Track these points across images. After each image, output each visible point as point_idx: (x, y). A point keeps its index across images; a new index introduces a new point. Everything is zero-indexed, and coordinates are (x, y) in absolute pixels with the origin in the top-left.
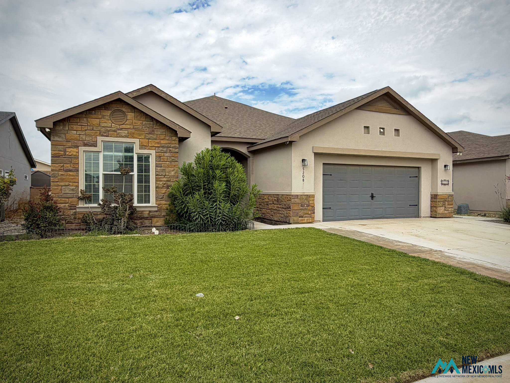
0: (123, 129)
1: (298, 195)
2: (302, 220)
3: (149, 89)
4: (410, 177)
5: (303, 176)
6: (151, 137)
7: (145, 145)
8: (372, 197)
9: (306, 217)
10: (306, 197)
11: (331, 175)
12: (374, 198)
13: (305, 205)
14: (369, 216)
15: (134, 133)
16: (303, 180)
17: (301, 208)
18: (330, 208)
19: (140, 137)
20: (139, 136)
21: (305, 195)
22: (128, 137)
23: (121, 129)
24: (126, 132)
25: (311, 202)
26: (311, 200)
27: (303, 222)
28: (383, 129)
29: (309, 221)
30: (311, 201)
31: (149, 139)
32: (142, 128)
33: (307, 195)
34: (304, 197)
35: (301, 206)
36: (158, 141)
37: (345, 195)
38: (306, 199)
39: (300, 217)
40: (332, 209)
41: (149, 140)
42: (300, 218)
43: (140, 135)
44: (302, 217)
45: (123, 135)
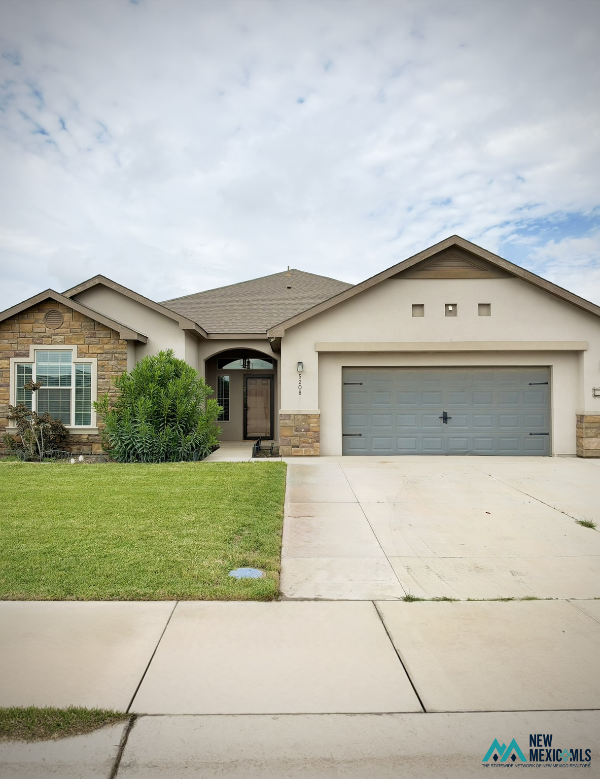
0: (59, 334)
1: (289, 415)
2: (297, 452)
3: (97, 281)
4: (530, 384)
5: (300, 387)
6: (92, 341)
7: (85, 351)
8: (445, 418)
9: (303, 447)
10: (303, 417)
11: (361, 384)
12: (449, 420)
13: (303, 430)
14: (440, 450)
15: (71, 338)
16: (300, 393)
17: (296, 433)
18: (360, 435)
19: (79, 343)
20: (77, 341)
21: (302, 415)
22: (64, 344)
23: (57, 334)
24: (62, 337)
25: (312, 425)
26: (312, 422)
27: (299, 454)
28: (454, 305)
29: (308, 453)
30: (312, 423)
31: (89, 344)
32: (81, 330)
33: (306, 415)
34: (299, 417)
35: (296, 431)
36: (101, 346)
37: (388, 415)
38: (303, 421)
39: (293, 447)
40: (364, 437)
41: (90, 346)
42: (293, 449)
43: (78, 339)
44: (298, 447)
45: (59, 340)
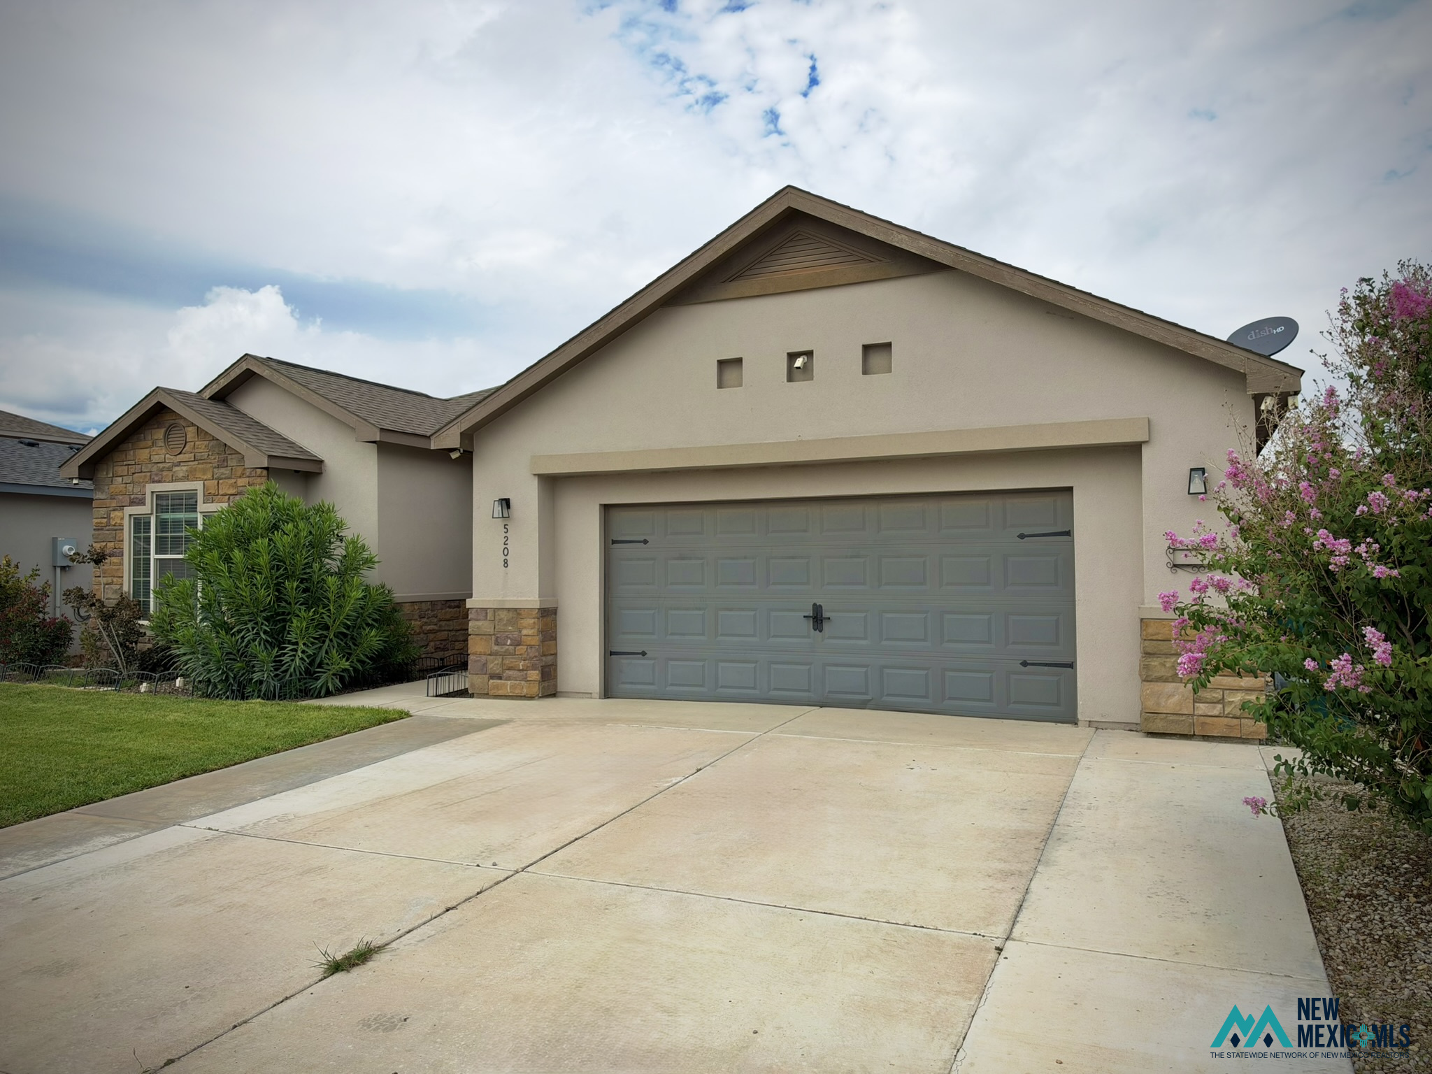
0: (182, 464)
1: (486, 609)
2: (497, 687)
3: (244, 366)
4: (1021, 536)
5: (506, 551)
6: (223, 474)
7: (213, 492)
8: (818, 619)
9: (508, 678)
10: (511, 615)
11: (645, 542)
12: (826, 626)
13: (509, 642)
14: (805, 694)
15: (195, 470)
16: (506, 562)
17: (496, 648)
18: (644, 654)
19: (205, 477)
20: (204, 474)
21: (509, 610)
22: (188, 480)
23: (179, 464)
24: (185, 468)
25: (524, 632)
26: (524, 625)
27: (501, 692)
28: (807, 355)
29: (517, 692)
30: (525, 628)
31: (218, 479)
32: (209, 455)
33: (516, 609)
34: (503, 615)
35: (497, 643)
36: (233, 481)
37: (700, 609)
38: (510, 622)
39: (492, 677)
40: (651, 659)
41: (221, 481)
42: (491, 681)
43: (204, 471)
44: (500, 678)
45: (181, 475)
